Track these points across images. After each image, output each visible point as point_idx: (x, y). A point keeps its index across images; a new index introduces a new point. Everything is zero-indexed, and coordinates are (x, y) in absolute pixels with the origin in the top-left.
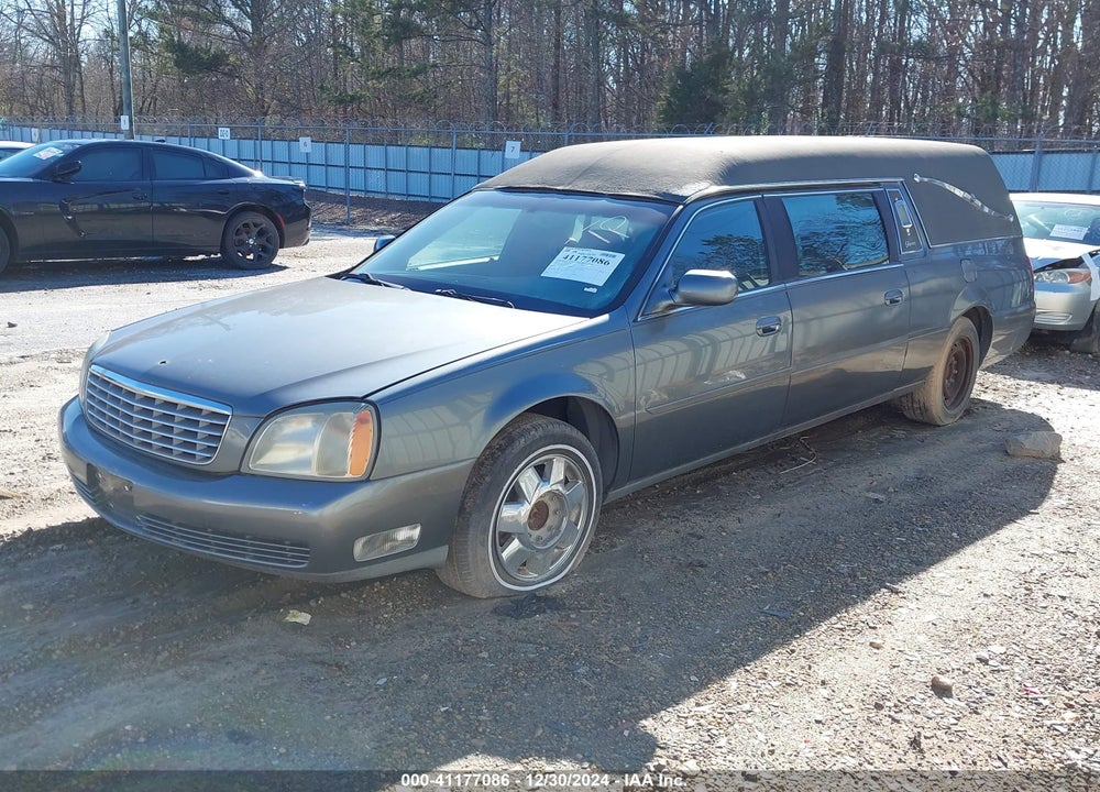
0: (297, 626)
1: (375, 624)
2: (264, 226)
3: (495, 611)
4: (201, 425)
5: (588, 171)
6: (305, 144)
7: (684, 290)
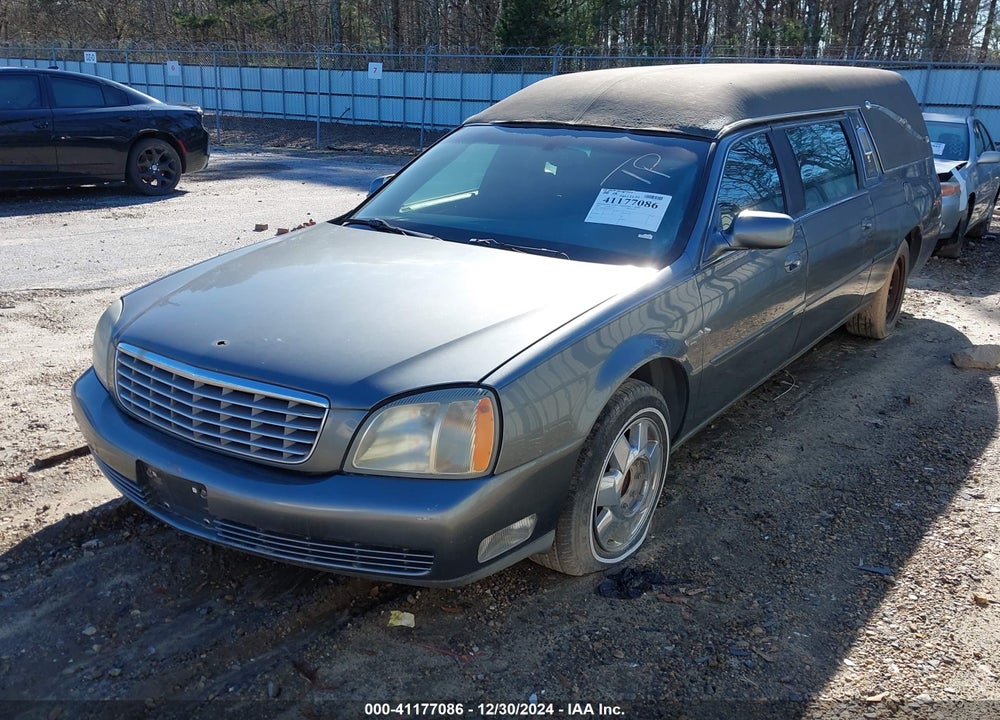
0: (404, 631)
1: (488, 621)
2: (166, 152)
3: (599, 591)
4: (288, 419)
5: (597, 104)
6: (173, 68)
7: (738, 233)
